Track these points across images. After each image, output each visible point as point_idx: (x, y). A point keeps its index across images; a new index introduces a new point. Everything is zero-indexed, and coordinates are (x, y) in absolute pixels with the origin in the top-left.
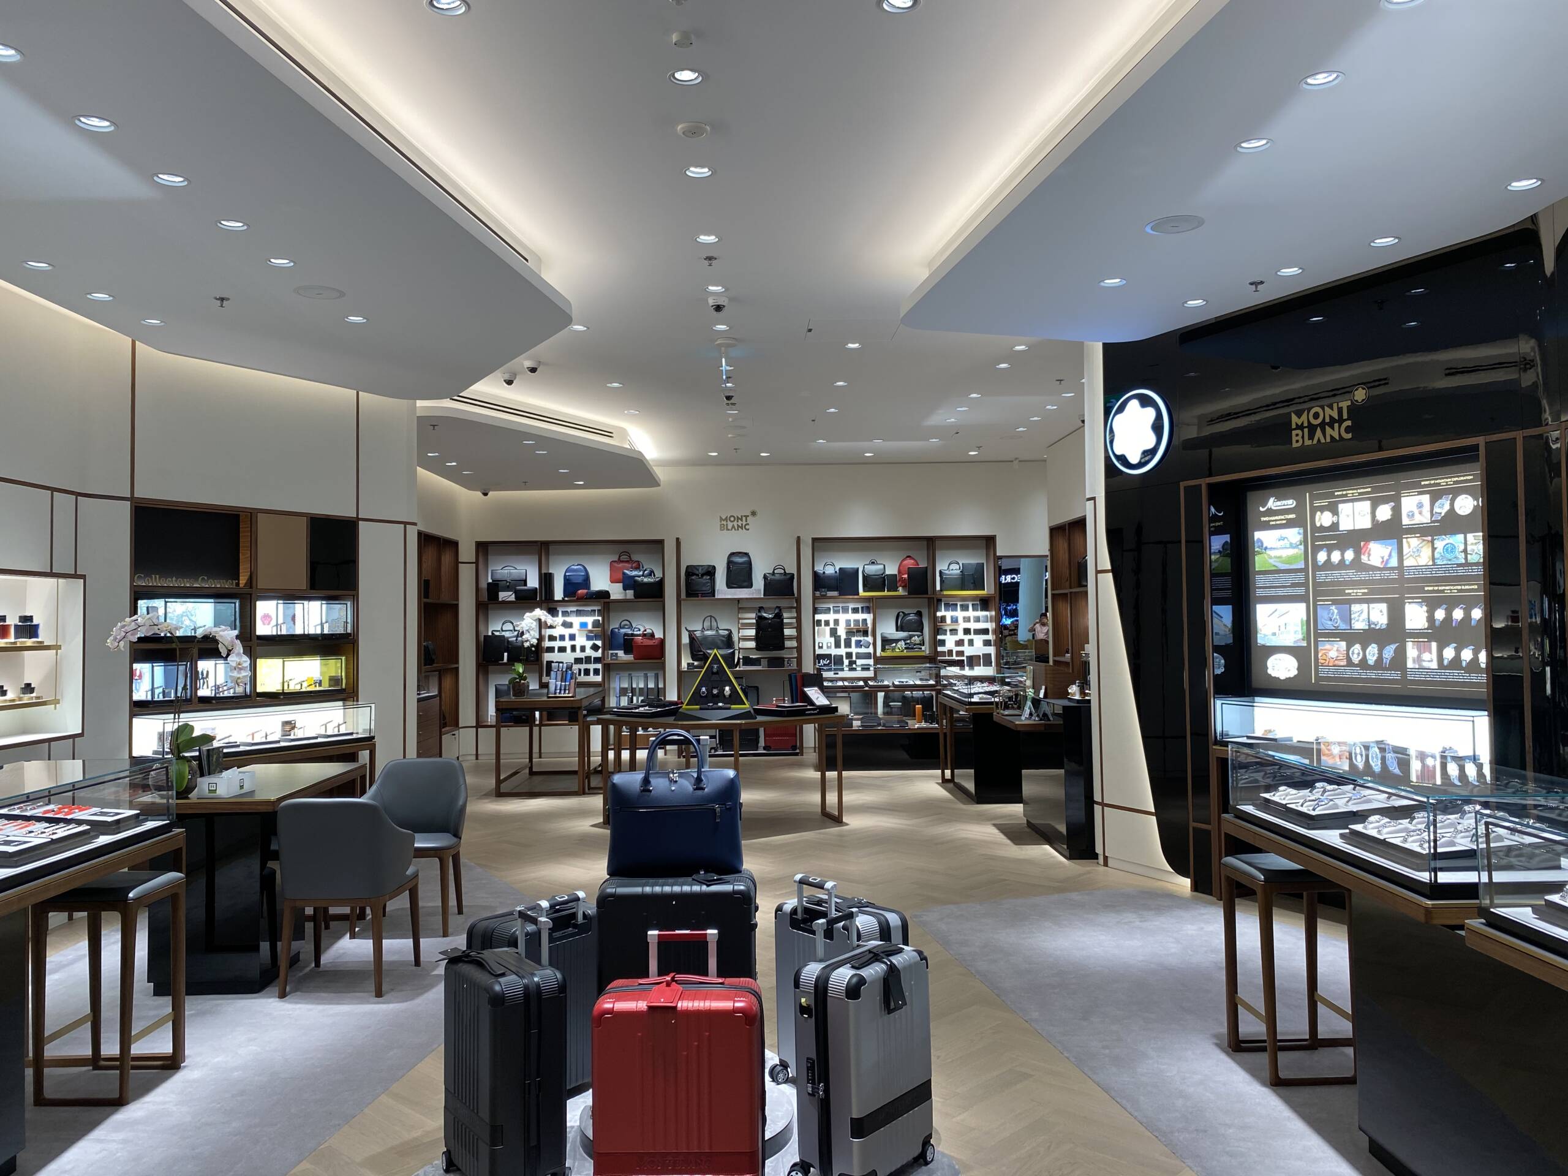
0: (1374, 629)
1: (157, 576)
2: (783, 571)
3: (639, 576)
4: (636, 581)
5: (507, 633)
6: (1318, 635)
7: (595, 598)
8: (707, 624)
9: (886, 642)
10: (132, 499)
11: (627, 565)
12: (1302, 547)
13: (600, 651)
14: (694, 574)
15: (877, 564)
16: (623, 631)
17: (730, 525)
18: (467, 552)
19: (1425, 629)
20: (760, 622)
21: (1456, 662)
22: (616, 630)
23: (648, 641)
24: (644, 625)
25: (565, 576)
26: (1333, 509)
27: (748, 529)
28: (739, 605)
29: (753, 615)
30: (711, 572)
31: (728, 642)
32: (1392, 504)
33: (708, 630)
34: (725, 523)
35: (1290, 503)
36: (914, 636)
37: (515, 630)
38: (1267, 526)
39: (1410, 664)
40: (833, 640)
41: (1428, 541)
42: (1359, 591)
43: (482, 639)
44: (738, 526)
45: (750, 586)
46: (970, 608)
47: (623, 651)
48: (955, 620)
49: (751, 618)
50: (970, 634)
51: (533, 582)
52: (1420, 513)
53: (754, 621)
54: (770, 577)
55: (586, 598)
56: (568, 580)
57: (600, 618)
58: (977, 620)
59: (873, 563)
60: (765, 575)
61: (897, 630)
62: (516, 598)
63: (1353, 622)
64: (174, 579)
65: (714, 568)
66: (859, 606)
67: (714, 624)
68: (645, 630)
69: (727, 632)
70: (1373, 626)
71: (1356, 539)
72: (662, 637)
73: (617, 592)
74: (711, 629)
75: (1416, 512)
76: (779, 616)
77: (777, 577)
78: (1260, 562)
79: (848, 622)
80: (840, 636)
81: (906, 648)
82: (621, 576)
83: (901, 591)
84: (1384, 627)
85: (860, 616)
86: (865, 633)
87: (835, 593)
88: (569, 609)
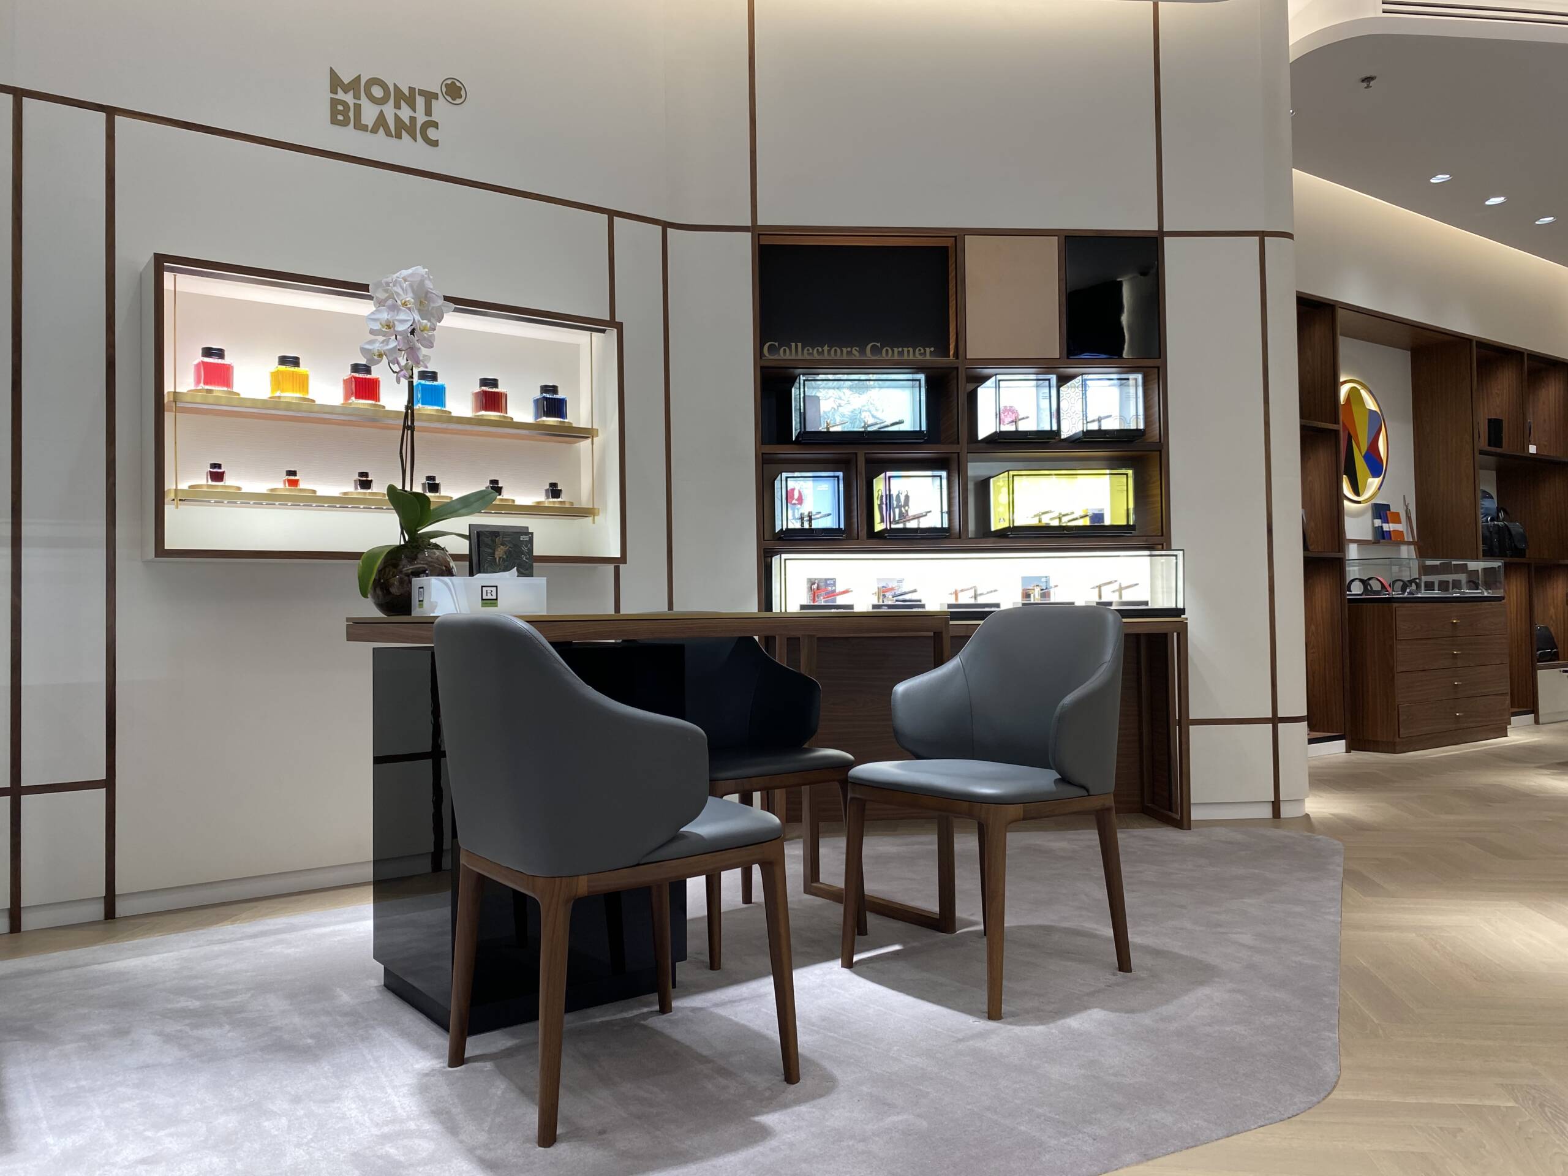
1: (800, 345)
10: (756, 231)
64: (826, 348)
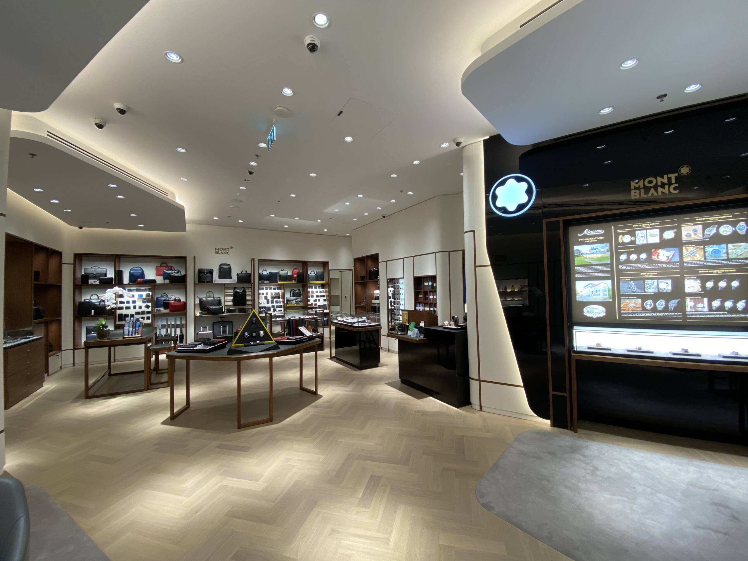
0: (662, 293)
2: (246, 272)
3: (173, 273)
4: (170, 276)
5: (94, 300)
6: (620, 296)
7: (148, 283)
8: (208, 295)
9: (288, 301)
11: (165, 268)
12: (609, 253)
13: (150, 308)
14: (203, 273)
15: (284, 271)
16: (163, 298)
17: (220, 252)
18: (68, 258)
19: (699, 292)
20: (235, 295)
21: (721, 308)
22: (159, 298)
23: (177, 303)
24: (173, 296)
25: (130, 272)
26: (632, 234)
27: (229, 254)
28: (225, 287)
29: (232, 291)
30: (211, 272)
31: (219, 302)
32: (675, 230)
33: (209, 297)
34: (218, 251)
35: (601, 232)
36: (298, 298)
37: (99, 299)
38: (583, 243)
39: (688, 309)
40: (266, 300)
41: (701, 248)
42: (650, 274)
43: (77, 303)
44: (224, 252)
45: (231, 278)
46: (318, 287)
47: (163, 308)
48: (313, 292)
49: (231, 292)
50: (318, 297)
51: (111, 274)
52: (695, 234)
53: (233, 293)
54: (240, 275)
55: (143, 283)
56: (132, 274)
57: (151, 293)
58: (321, 292)
59: (282, 270)
60: (237, 274)
61: (291, 296)
62: (99, 282)
63: (646, 289)
65: (213, 270)
66: (276, 287)
67: (212, 295)
68: (175, 298)
69: (219, 298)
70: (661, 291)
71: (649, 248)
72: (185, 301)
73: (160, 280)
74: (210, 297)
75: (692, 234)
76: (244, 291)
77: (243, 275)
78: (577, 261)
79: (272, 294)
80: (269, 299)
81: (296, 303)
82: (162, 273)
83: (293, 282)
84: (669, 291)
85: (277, 291)
86: (279, 298)
87: (267, 282)
88: (132, 289)
